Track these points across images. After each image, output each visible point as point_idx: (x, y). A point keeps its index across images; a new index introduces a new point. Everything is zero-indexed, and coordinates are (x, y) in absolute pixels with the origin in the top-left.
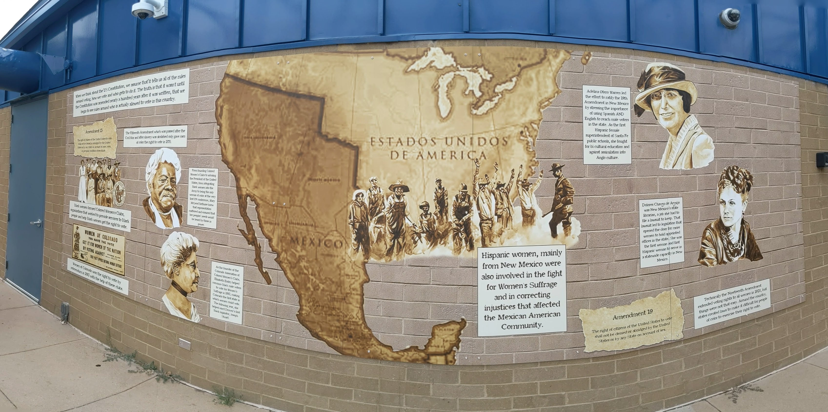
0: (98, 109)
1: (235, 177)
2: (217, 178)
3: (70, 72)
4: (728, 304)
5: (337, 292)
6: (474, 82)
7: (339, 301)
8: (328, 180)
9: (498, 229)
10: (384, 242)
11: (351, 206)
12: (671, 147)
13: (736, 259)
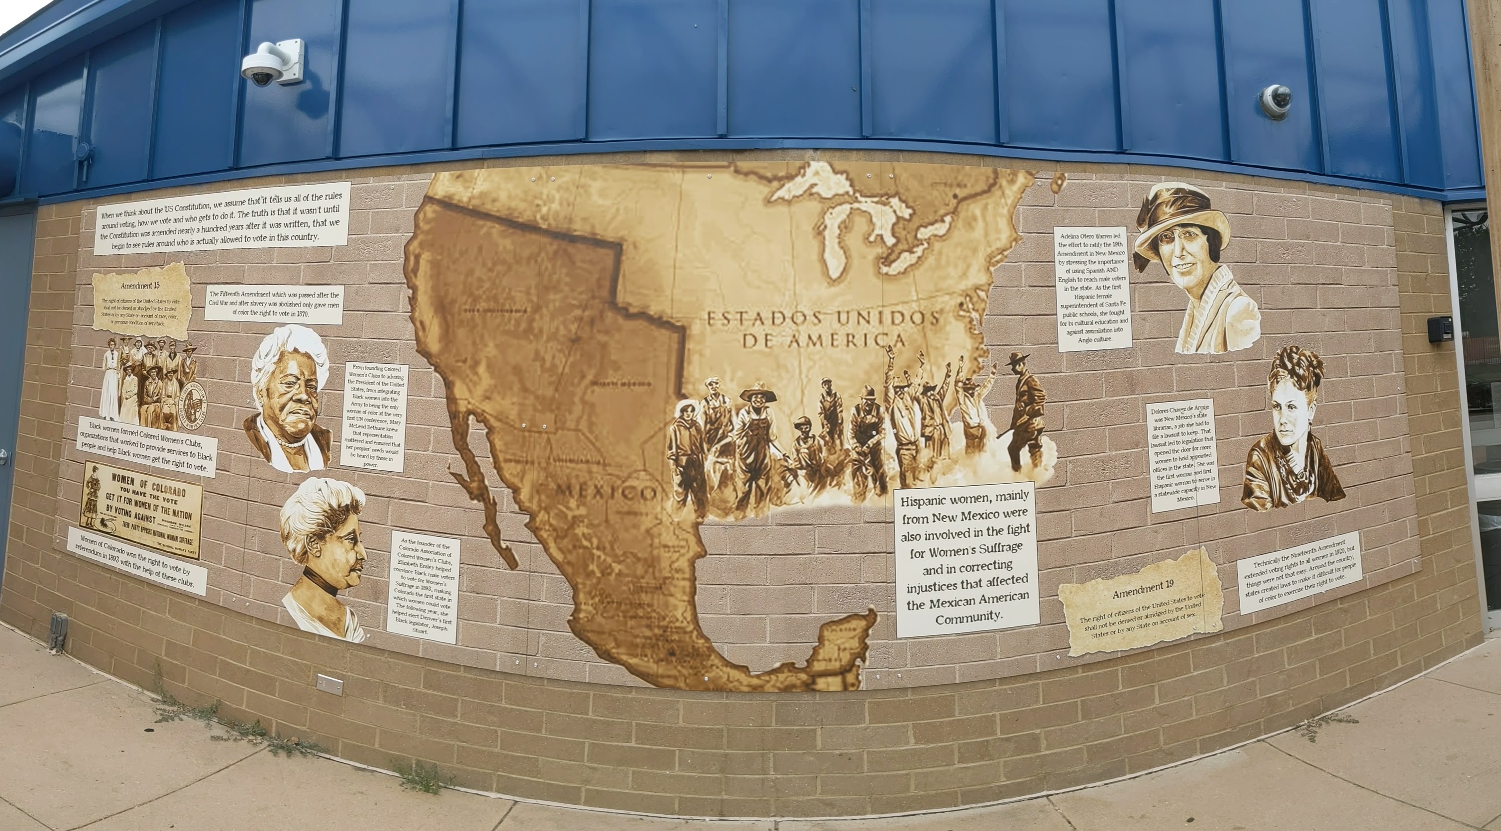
0: (149, 245)
1: (444, 380)
2: (406, 381)
3: (89, 166)
4: (1293, 574)
5: (647, 577)
6: (884, 222)
7: (651, 592)
8: (629, 384)
9: (926, 460)
10: (732, 487)
11: (671, 428)
12: (1193, 317)
13: (1301, 498)
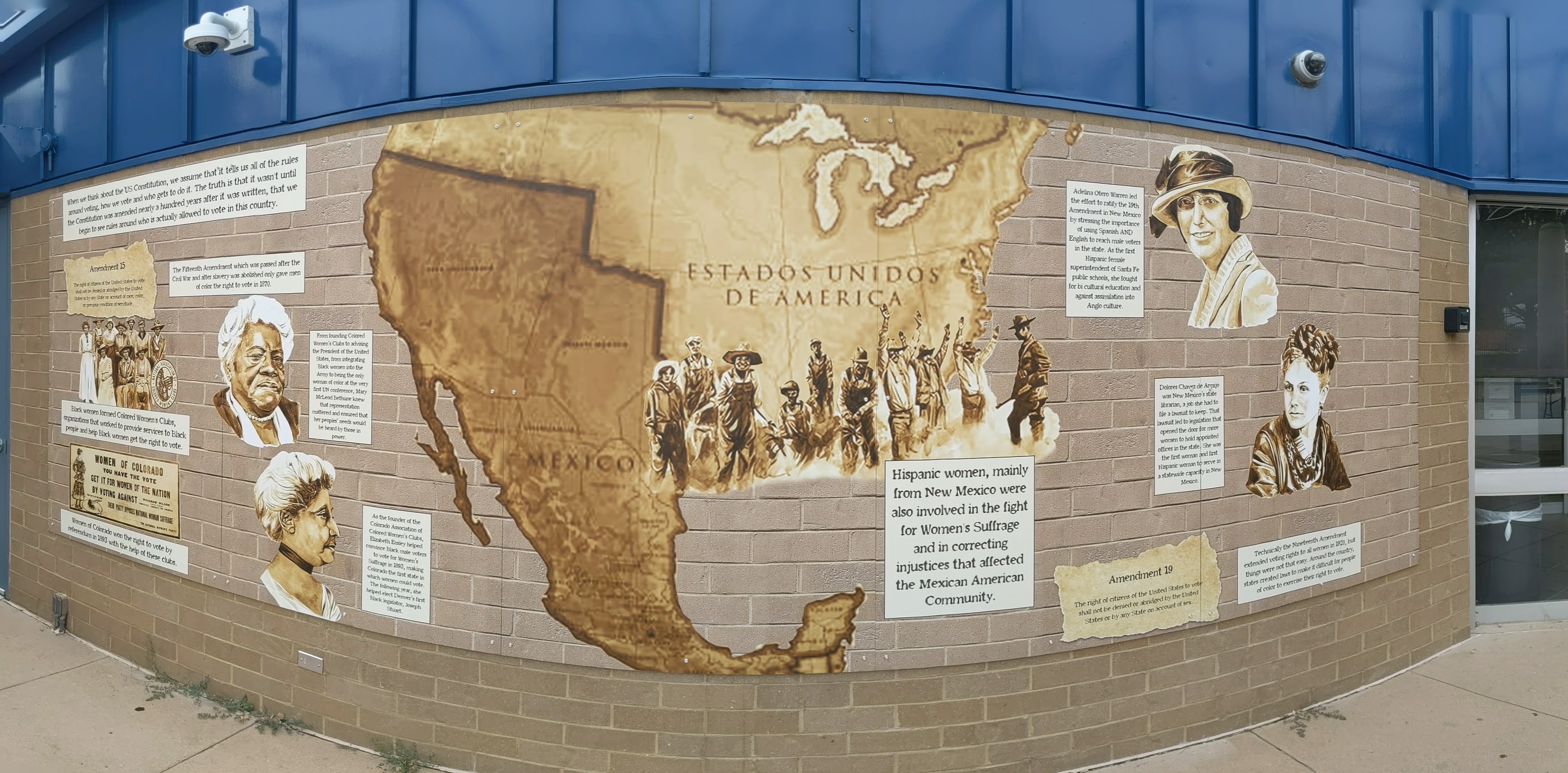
0: (113, 226)
1: (409, 344)
2: (370, 348)
3: (54, 156)
4: (1293, 563)
5: (624, 553)
6: (881, 169)
7: (630, 571)
8: (604, 345)
9: (920, 429)
10: (713, 457)
11: (649, 392)
12: (1208, 290)
13: (1307, 485)
